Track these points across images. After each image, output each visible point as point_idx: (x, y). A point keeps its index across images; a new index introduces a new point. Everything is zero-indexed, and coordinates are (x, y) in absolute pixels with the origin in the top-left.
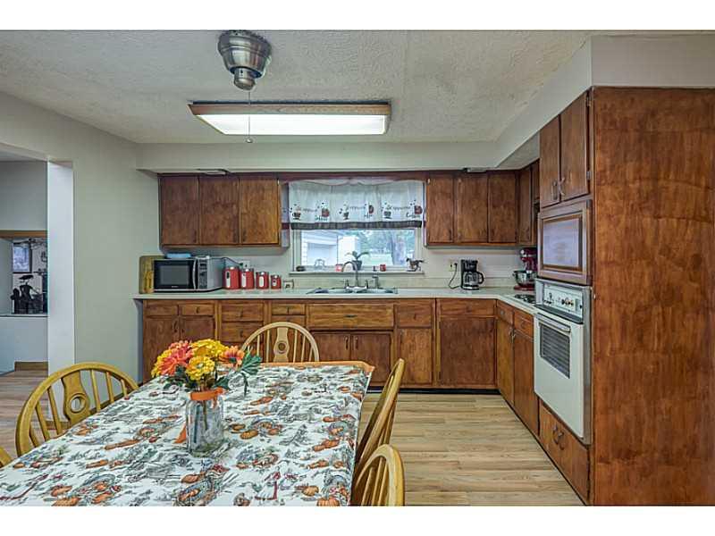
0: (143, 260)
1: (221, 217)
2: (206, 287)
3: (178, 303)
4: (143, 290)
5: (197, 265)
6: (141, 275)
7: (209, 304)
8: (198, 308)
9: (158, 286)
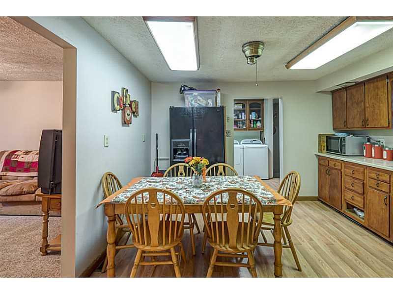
0: (320, 136)
1: (356, 111)
2: (345, 153)
3: (329, 159)
4: (320, 151)
5: (341, 139)
6: (319, 144)
7: (339, 162)
8: (335, 164)
9: (328, 150)
